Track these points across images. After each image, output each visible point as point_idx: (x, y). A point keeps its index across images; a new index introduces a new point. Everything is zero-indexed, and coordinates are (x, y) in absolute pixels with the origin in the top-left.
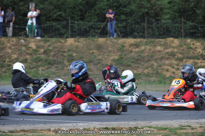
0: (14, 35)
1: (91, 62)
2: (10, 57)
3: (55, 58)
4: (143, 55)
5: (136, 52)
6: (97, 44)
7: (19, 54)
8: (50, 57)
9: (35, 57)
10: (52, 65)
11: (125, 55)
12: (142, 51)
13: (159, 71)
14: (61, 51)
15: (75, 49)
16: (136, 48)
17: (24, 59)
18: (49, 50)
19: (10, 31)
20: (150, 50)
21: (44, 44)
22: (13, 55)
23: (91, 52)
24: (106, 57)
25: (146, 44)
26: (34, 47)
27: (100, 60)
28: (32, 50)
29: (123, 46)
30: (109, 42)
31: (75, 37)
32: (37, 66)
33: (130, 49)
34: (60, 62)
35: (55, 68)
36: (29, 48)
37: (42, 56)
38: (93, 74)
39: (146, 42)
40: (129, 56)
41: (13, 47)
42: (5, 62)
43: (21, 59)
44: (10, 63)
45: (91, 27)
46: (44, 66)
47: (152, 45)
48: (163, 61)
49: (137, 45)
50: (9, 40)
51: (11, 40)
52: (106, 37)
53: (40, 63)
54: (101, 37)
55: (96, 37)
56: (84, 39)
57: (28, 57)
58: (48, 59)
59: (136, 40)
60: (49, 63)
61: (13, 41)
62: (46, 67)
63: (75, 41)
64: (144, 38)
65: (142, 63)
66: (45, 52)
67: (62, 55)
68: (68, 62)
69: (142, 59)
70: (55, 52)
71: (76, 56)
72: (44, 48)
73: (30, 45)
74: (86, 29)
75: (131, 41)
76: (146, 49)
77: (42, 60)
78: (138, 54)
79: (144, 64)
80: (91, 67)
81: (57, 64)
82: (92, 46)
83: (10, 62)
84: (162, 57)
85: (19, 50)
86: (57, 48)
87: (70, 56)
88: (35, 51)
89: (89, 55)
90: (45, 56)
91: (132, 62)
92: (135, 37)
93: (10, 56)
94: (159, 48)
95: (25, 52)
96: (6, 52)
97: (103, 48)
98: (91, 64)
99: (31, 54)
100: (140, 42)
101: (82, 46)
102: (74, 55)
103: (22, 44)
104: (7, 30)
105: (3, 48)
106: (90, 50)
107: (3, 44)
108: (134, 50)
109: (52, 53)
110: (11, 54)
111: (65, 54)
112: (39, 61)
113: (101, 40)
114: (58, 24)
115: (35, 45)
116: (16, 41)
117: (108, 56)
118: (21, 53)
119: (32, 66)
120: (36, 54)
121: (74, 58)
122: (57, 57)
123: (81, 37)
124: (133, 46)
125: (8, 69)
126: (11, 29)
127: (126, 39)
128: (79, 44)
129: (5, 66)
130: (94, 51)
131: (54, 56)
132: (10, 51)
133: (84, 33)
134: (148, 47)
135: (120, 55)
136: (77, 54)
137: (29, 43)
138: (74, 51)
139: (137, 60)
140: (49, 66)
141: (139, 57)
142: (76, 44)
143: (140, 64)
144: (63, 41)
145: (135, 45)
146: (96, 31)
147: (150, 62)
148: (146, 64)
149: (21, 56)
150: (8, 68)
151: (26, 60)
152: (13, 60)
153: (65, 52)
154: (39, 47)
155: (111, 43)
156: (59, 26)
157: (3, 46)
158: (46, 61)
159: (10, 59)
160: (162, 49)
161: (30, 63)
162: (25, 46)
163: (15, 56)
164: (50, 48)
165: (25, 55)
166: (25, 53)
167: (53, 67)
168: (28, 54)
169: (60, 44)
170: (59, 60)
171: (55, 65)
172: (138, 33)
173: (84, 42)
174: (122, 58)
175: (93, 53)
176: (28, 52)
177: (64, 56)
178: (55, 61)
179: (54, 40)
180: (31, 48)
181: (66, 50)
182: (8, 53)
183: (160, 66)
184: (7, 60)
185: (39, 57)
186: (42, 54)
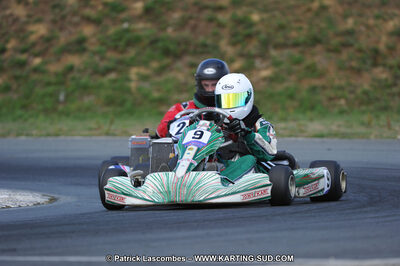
1: (315, 41)
2: (21, 33)
3: (186, 33)
7: (54, 22)
8: (170, 30)
9: (112, 30)
10: (177, 56)
14: (206, 7)
17: (74, 38)
18: (163, 3)
22: (32, 28)
23: (316, 4)
27: (350, 32)
28: (100, 8)
32: (120, 62)
34: (205, 46)
35: (187, 71)
37: (140, 25)
38: (324, 88)
43: (63, 39)
44: (23, 57)
46: (145, 64)
53: (132, 53)
57: (88, 30)
58: (162, 35)
60: (167, 52)
62: (155, 65)
66: (148, 11)
67: (211, 20)
68: (234, 44)
70: (185, 9)
71: (262, 21)
77: (138, 39)
80: (317, 59)
81: (195, 53)
83: (24, 51)
85: (54, 7)
87: (239, 22)
88: (114, 8)
89: (309, 15)
90: (149, 25)
93: (22, 30)
95: (75, 14)
96: (6, 17)
98: (319, 48)
99: (96, 22)
102: (255, 17)
109: (177, 16)
110: (27, 23)
111: (222, 17)
112: (130, 43)
118: (63, 18)
119: (103, 64)
120: (116, 21)
121: (254, 29)
122: (194, 28)
125: (16, 78)
129: (5, 65)
131: (182, 24)
132: (20, 11)
136: (265, 16)
138: (253, 4)
140: (167, 61)
149: (62, 29)
150: (18, 72)
151: (81, 41)
152: (34, 45)
153: (220, 9)
158: (154, 42)
159: (23, 40)
161: (95, 53)
163: (40, 30)
165: (76, 25)
166: (76, 19)
167: (179, 64)
168: (88, 20)
170: (201, 39)
171: (188, 59)
176: (88, 12)
177: (221, 25)
178: (187, 42)
182: (16, 20)
184: (12, 44)
185: (127, 31)
186: (140, 18)
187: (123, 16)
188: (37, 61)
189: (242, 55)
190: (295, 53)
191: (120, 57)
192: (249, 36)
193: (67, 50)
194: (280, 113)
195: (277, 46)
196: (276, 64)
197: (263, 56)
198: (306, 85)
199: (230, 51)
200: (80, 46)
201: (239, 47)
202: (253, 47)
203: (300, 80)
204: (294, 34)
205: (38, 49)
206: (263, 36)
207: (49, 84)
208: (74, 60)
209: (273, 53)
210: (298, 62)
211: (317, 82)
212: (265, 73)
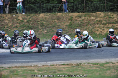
0: (10, 12)
1: (54, 27)
2: (7, 25)
3: (33, 25)
4: (83, 22)
5: (79, 21)
6: (57, 17)
7: (12, 23)
8: (31, 25)
9: (22, 25)
11: (73, 22)
12: (83, 20)
13: (93, 31)
14: (36, 21)
15: (44, 19)
16: (79, 18)
17: (15, 26)
18: (30, 20)
19: (7, 10)
20: (87, 19)
21: (26, 17)
23: (54, 21)
24: (62, 24)
25: (85, 16)
26: (21, 19)
27: (59, 25)
28: (20, 21)
29: (72, 17)
30: (64, 15)
31: (44, 13)
32: (23, 30)
33: (76, 19)
34: (36, 27)
36: (18, 19)
39: (85, 15)
40: (75, 23)
41: (9, 20)
42: (5, 28)
44: (8, 29)
45: (54, 7)
47: (88, 17)
48: (95, 25)
49: (80, 17)
50: (7, 15)
51: (8, 16)
52: (62, 12)
54: (59, 13)
55: (57, 12)
56: (49, 14)
57: (18, 25)
58: (29, 25)
59: (79, 13)
61: (9, 16)
63: (44, 15)
64: (84, 12)
65: (83, 27)
66: (27, 22)
67: (37, 23)
68: (41, 27)
69: (83, 25)
72: (27, 19)
73: (19, 18)
74: (50, 8)
75: (76, 14)
76: (85, 19)
77: (26, 26)
78: (81, 22)
79: (84, 27)
80: (54, 29)
82: (54, 18)
84: (95, 23)
85: (13, 21)
86: (34, 19)
87: (42, 23)
88: (22, 21)
91: (77, 26)
92: (79, 12)
94: (92, 18)
95: (16, 22)
97: (61, 19)
99: (19, 23)
100: (82, 15)
101: (49, 17)
102: (44, 23)
103: (14, 17)
104: (5, 10)
105: (3, 20)
106: (53, 20)
107: (4, 18)
108: (78, 19)
109: (32, 22)
110: (8, 23)
111: (39, 23)
112: (24, 27)
113: (60, 14)
114: (35, 6)
115: (22, 18)
116: (11, 16)
117: (63, 23)
119: (20, 30)
120: (22, 23)
121: (44, 25)
122: (34, 24)
123: (48, 13)
124: (77, 17)
125: (6, 32)
126: (8, 9)
127: (74, 13)
128: (47, 17)
129: (5, 30)
130: (55, 20)
131: (33, 24)
132: (7, 21)
133: (50, 10)
134: (86, 18)
135: (71, 22)
136: (46, 23)
137: (18, 16)
138: (44, 21)
139: (80, 25)
141: (81, 23)
142: (45, 16)
143: (82, 27)
144: (37, 15)
145: (79, 16)
146: (56, 9)
147: (87, 26)
148: (86, 28)
149: (14, 24)
151: (17, 26)
152: (9, 27)
153: (39, 21)
154: (24, 19)
155: (65, 16)
156: (35, 7)
157: (3, 19)
160: (94, 19)
161: (19, 28)
162: (16, 18)
163: (10, 24)
164: (30, 19)
165: (16, 24)
166: (16, 23)
168: (18, 23)
169: (36, 17)
172: (80, 10)
173: (50, 16)
174: (72, 24)
175: (55, 21)
176: (18, 22)
178: (33, 26)
179: (32, 15)
180: (19, 19)
181: (39, 20)
182: (6, 23)
183: (93, 28)
184: (6, 27)
185: (24, 25)
186: (26, 23)
187: (23, 22)
188: (10, 29)
189: (42, 29)
190: (50, 28)
191: (23, 29)
192: (43, 26)
193: (14, 28)
194: (48, 38)
195: (47, 27)
196: (47, 30)
197: (45, 29)
198: (52, 33)
199: (40, 28)
200: (16, 27)
201: (42, 27)
202: (44, 27)
203: (51, 33)
204: (50, 25)
205: (10, 27)
206: (45, 26)
207: (12, 33)
208: (16, 29)
209: (47, 28)
210: (51, 30)
211: (54, 33)
212: (46, 31)
